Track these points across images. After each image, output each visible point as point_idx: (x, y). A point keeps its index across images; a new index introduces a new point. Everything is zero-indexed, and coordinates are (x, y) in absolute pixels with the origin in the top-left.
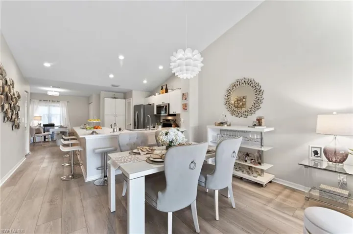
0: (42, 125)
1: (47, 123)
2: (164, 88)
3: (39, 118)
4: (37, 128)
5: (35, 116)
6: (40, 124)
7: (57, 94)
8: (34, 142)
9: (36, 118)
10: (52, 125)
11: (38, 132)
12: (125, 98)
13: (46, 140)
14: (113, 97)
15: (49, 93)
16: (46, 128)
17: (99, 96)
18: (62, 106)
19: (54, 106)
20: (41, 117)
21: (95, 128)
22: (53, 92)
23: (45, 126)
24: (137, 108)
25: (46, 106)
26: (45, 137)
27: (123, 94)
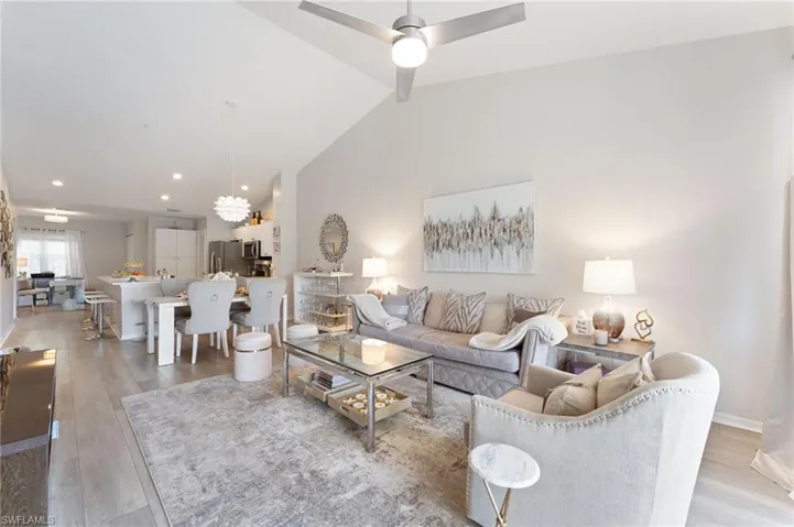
0: (29, 276)
1: (40, 272)
2: (257, 215)
3: (24, 262)
4: (22, 279)
6: (25, 273)
7: (65, 220)
10: (51, 276)
11: (23, 287)
12: (195, 229)
13: (37, 302)
14: (172, 225)
15: (48, 218)
16: (36, 280)
17: (146, 223)
18: (70, 240)
20: (26, 259)
21: (133, 274)
22: (56, 216)
23: (34, 276)
24: (215, 246)
25: (35, 239)
26: (34, 296)
27: (191, 222)
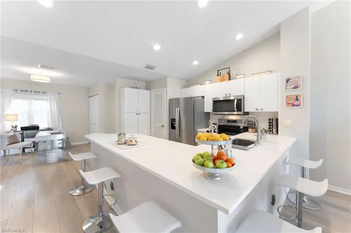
0: (19, 129)
1: (27, 125)
3: (13, 118)
4: (11, 134)
5: (6, 115)
6: (16, 127)
7: (47, 80)
8: (5, 155)
9: (9, 117)
10: (36, 128)
11: (13, 141)
12: (147, 89)
14: (134, 86)
16: (25, 132)
18: (50, 100)
19: (37, 99)
20: (17, 115)
23: (23, 129)
25: (25, 98)
27: (145, 83)
